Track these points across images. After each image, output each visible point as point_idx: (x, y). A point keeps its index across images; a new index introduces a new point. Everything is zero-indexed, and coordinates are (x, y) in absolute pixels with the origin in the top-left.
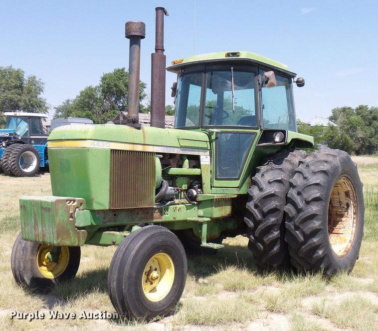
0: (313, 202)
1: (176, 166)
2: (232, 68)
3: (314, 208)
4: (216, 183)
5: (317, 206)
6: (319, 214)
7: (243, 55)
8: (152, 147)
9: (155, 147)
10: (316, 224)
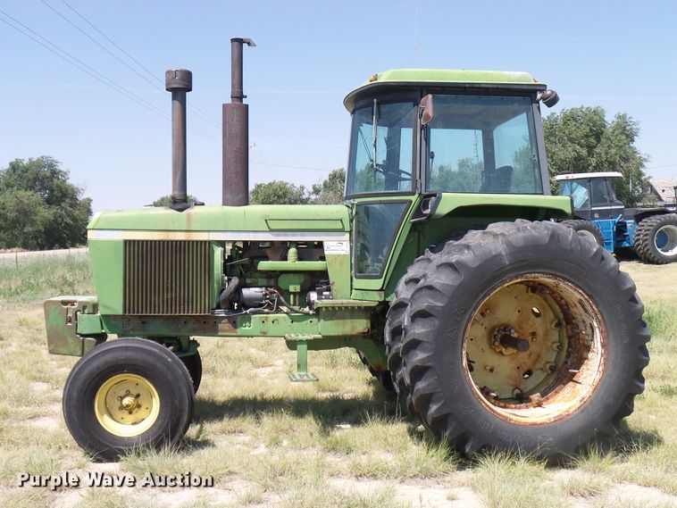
0: (418, 319)
1: (279, 258)
2: (375, 100)
3: (419, 330)
4: (358, 283)
5: (424, 327)
6: (425, 340)
7: (385, 77)
8: (207, 233)
9: (211, 233)
10: (419, 356)
